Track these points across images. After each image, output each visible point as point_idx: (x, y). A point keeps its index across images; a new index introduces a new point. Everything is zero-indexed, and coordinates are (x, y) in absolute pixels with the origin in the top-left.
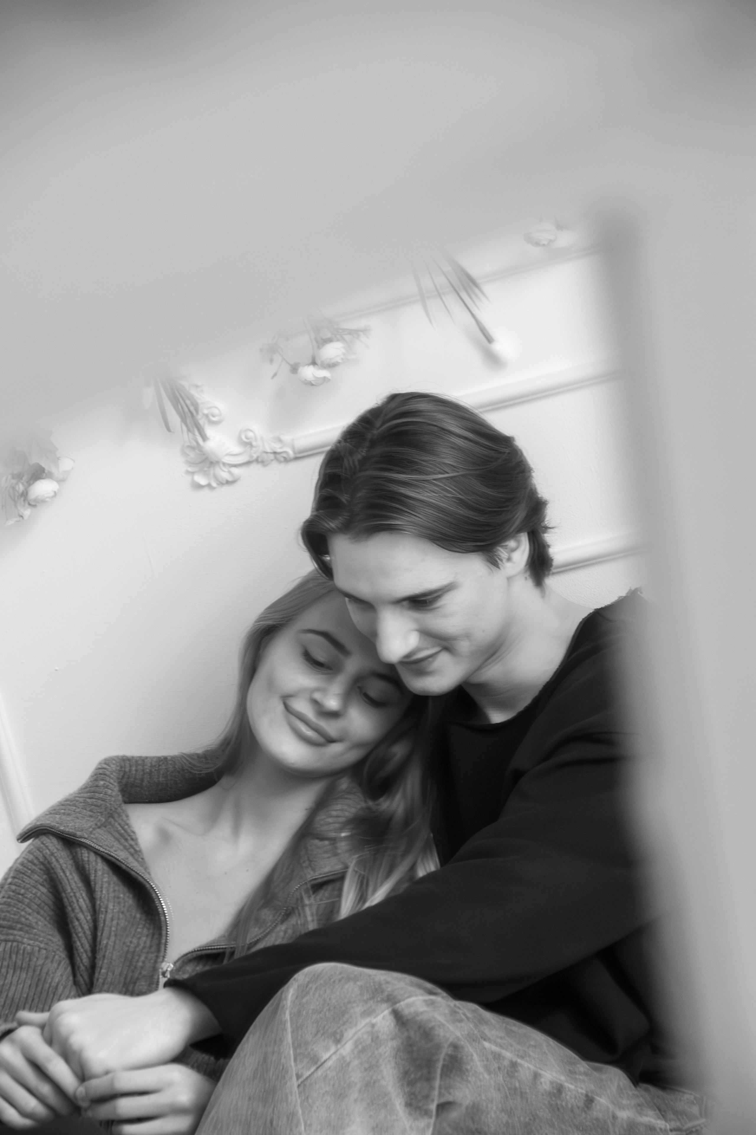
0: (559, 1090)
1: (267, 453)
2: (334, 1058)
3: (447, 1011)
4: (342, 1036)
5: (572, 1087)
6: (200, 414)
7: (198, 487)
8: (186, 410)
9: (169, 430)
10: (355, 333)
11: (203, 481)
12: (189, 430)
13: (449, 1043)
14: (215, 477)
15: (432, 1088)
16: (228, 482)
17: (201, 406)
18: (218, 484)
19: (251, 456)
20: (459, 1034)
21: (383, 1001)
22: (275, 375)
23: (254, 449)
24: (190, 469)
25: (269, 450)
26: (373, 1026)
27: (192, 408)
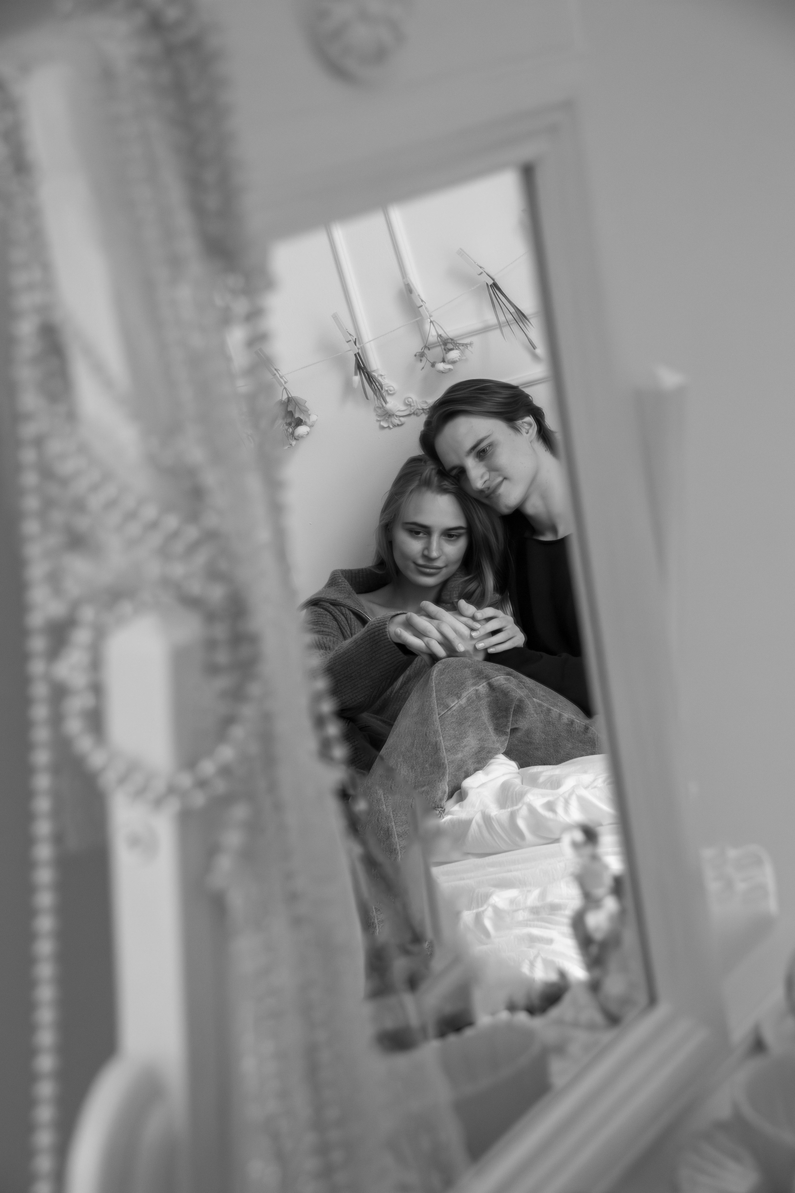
0: (572, 722)
1: (419, 409)
2: (457, 706)
3: (515, 683)
4: (461, 695)
5: (579, 721)
6: (384, 390)
7: (383, 428)
8: (376, 388)
9: (367, 399)
10: (465, 345)
11: (385, 425)
12: (378, 398)
13: (517, 699)
14: (392, 422)
15: (508, 721)
16: (398, 425)
17: (383, 386)
18: (393, 426)
19: (411, 411)
20: (522, 694)
21: (483, 678)
22: (423, 368)
23: (412, 408)
24: (379, 419)
25: (420, 408)
26: (477, 690)
27: (379, 387)
